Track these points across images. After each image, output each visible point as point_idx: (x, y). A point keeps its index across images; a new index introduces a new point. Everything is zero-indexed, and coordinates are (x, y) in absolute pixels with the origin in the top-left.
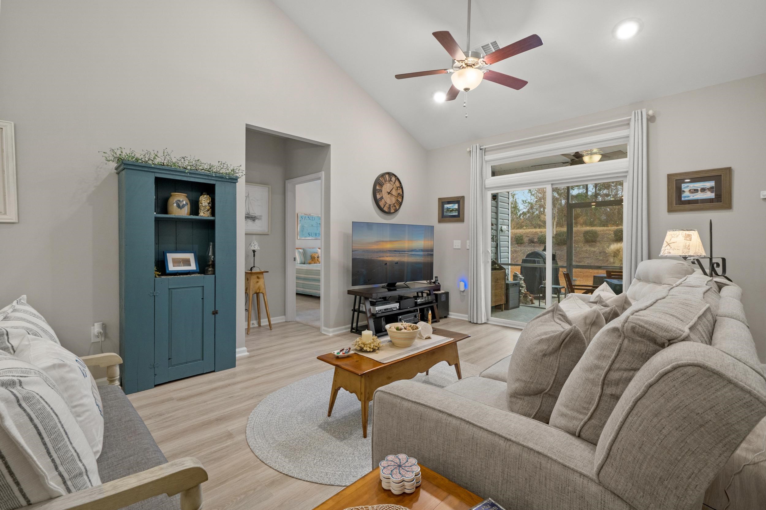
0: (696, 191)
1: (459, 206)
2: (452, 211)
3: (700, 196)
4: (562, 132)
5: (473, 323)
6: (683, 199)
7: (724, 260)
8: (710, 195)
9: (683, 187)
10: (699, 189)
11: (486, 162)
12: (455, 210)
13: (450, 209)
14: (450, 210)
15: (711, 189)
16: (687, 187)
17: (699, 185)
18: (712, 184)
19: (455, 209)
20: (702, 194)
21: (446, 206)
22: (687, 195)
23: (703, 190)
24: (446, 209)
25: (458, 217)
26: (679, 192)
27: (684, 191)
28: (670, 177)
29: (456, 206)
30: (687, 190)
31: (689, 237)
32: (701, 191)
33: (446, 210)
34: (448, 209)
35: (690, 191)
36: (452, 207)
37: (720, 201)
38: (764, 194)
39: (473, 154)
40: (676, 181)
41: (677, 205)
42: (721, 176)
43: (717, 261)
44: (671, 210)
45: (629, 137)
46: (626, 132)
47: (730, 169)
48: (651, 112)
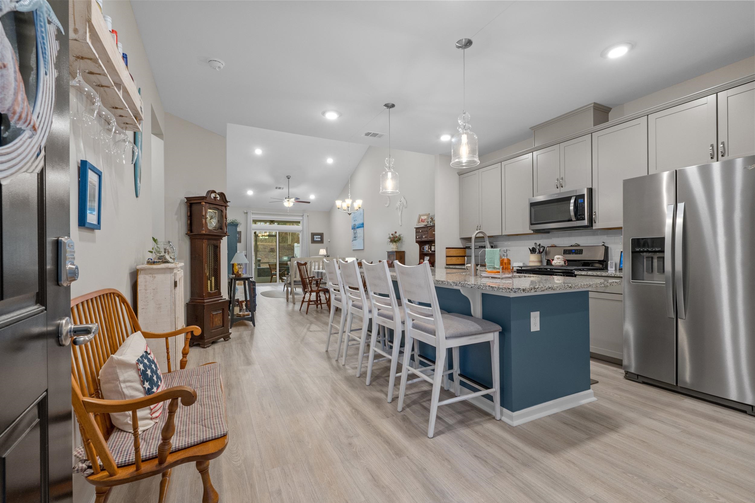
8: (319, 239)
16: (315, 237)
17: (317, 237)
18: (319, 237)
22: (315, 239)
23: (318, 238)
26: (314, 238)
28: (312, 233)
37: (321, 241)
38: (329, 240)
39: (249, 214)
40: (313, 235)
41: (313, 241)
42: (321, 235)
43: (328, 255)
44: (312, 243)
45: (303, 220)
46: (301, 218)
47: (323, 233)
48: (308, 214)
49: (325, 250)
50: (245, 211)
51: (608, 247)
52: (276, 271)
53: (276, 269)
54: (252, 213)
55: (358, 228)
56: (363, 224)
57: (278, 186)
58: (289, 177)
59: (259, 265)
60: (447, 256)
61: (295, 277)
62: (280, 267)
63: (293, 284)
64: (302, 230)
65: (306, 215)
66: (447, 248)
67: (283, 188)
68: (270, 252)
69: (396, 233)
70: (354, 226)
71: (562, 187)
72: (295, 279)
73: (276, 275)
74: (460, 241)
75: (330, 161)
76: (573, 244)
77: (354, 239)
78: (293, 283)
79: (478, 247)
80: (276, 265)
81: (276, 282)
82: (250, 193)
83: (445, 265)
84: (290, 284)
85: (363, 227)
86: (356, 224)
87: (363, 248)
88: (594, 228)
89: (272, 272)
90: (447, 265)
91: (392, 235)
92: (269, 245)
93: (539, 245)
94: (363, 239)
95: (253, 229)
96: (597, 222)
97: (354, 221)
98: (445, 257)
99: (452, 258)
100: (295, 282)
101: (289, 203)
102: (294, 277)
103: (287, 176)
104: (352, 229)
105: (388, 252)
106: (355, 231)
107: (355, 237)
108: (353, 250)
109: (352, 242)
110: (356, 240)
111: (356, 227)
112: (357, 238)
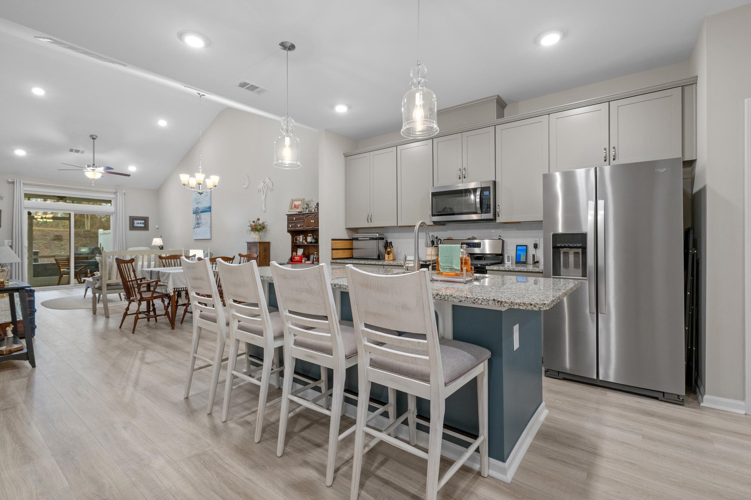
0: (138, 223)
3: (140, 225)
8: (143, 225)
11: (22, 190)
15: (143, 223)
16: (136, 222)
17: (139, 221)
18: (143, 222)
22: (136, 225)
23: (141, 223)
26: (133, 223)
28: (130, 217)
30: (136, 223)
35: (137, 223)
37: (146, 228)
38: (157, 227)
39: (17, 185)
40: (132, 219)
41: (133, 227)
42: (146, 220)
44: (130, 229)
45: (116, 198)
46: (113, 196)
47: (148, 217)
48: (125, 192)
49: (161, 239)
50: (10, 180)
51: (504, 241)
52: (69, 269)
53: (68, 265)
54: (24, 184)
55: (202, 212)
56: (210, 208)
57: (75, 148)
58: (94, 137)
59: (36, 260)
60: (333, 249)
61: (110, 279)
62: (75, 263)
63: (106, 289)
64: (116, 212)
65: (120, 192)
66: (333, 240)
67: (83, 152)
68: (55, 240)
69: (258, 220)
70: (196, 210)
71: (465, 178)
72: (109, 282)
73: (68, 273)
74: (345, 231)
75: (162, 123)
76: (470, 237)
77: (197, 226)
78: (104, 288)
79: (368, 239)
80: (68, 260)
81: (68, 283)
82: (20, 153)
83: (331, 259)
84: (100, 288)
85: (210, 211)
86: (199, 207)
87: (209, 238)
88: (497, 221)
89: (62, 270)
90: (333, 259)
91: (254, 222)
92: (52, 231)
93: (437, 238)
94: (209, 225)
95: (25, 208)
96: (500, 215)
97: (197, 203)
98: (331, 249)
99: (338, 251)
100: (108, 285)
101: (94, 174)
102: (107, 278)
103: (91, 136)
104: (194, 213)
105: (248, 243)
106: (198, 217)
107: (198, 224)
108: (195, 240)
109: (194, 230)
110: (199, 227)
111: (200, 211)
112: (200, 225)
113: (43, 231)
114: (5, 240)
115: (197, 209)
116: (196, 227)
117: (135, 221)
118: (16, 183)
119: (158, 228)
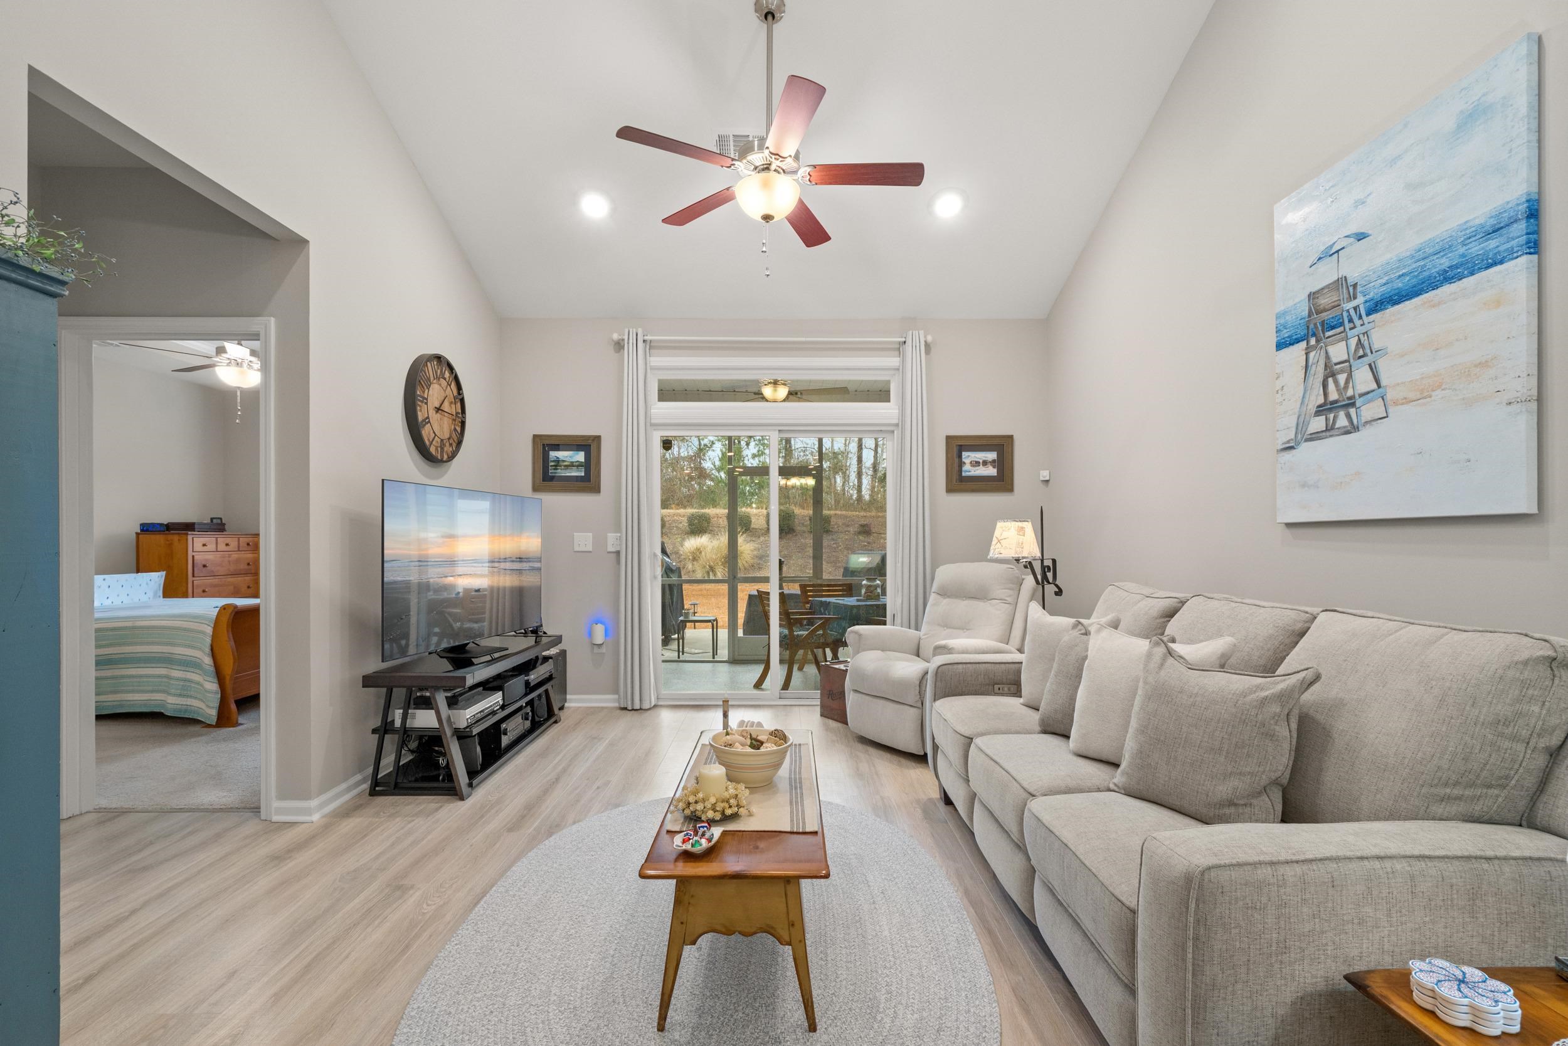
0: (978, 463)
1: (588, 457)
2: (572, 465)
3: (982, 471)
4: (803, 339)
5: (633, 710)
6: (964, 474)
7: (1054, 561)
8: (991, 471)
9: (963, 457)
10: (981, 461)
11: (652, 368)
12: (578, 466)
13: (564, 461)
14: (566, 463)
15: (993, 463)
16: (968, 457)
17: (980, 456)
18: (992, 456)
19: (577, 463)
20: (984, 469)
21: (553, 454)
22: (969, 470)
23: (985, 463)
24: (553, 461)
25: (588, 482)
26: (961, 464)
27: (964, 463)
28: (949, 439)
29: (580, 457)
30: (967, 461)
31: (1021, 530)
32: (983, 465)
33: (553, 464)
34: (558, 461)
35: (971, 463)
36: (570, 457)
37: (1003, 481)
38: (1045, 475)
39: (629, 348)
40: (957, 446)
41: (958, 482)
42: (1002, 446)
43: (1048, 563)
44: (950, 489)
45: (899, 370)
46: (894, 361)
47: (1011, 437)
48: (929, 338)
49: (1028, 527)
50: (615, 336)
54: (652, 347)
55: (1376, 307)
56: (1534, 212)
58: (771, 4)
64: (900, 424)
65: (916, 338)
70: (1316, 312)
77: (1318, 424)
82: (594, 207)
87: (1525, 504)
94: (1526, 386)
95: (657, 426)
97: (1327, 255)
106: (1338, 352)
107: (1321, 410)
108: (1289, 525)
109: (1288, 456)
110: (1353, 428)
111: (1360, 300)
112: (1369, 410)
113: (846, 517)
114: (609, 534)
115: (1324, 301)
116: (1315, 437)
117: (965, 454)
118: (628, 343)
119: (1047, 481)
